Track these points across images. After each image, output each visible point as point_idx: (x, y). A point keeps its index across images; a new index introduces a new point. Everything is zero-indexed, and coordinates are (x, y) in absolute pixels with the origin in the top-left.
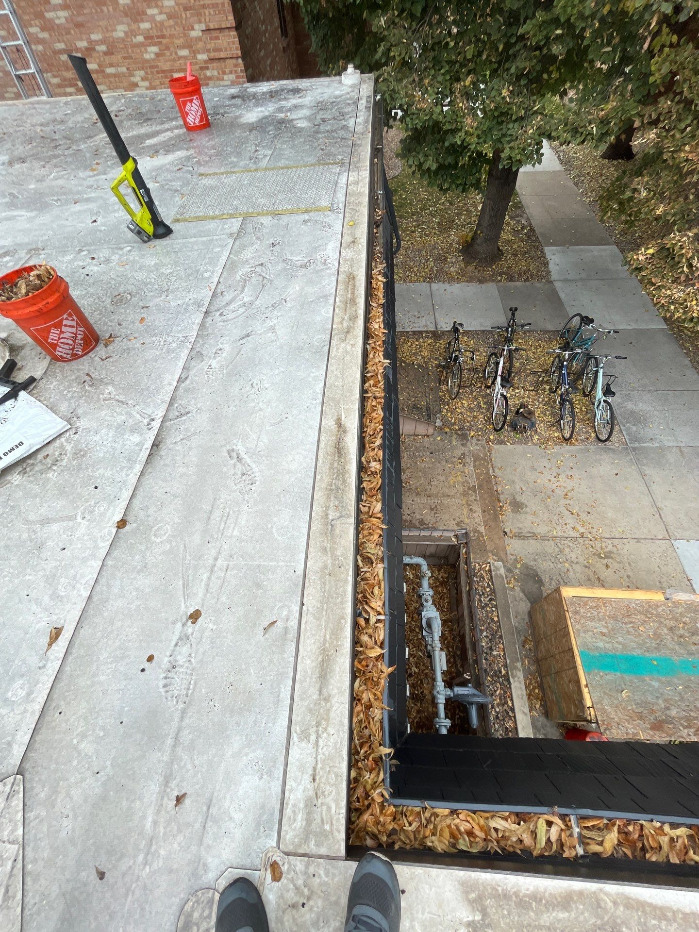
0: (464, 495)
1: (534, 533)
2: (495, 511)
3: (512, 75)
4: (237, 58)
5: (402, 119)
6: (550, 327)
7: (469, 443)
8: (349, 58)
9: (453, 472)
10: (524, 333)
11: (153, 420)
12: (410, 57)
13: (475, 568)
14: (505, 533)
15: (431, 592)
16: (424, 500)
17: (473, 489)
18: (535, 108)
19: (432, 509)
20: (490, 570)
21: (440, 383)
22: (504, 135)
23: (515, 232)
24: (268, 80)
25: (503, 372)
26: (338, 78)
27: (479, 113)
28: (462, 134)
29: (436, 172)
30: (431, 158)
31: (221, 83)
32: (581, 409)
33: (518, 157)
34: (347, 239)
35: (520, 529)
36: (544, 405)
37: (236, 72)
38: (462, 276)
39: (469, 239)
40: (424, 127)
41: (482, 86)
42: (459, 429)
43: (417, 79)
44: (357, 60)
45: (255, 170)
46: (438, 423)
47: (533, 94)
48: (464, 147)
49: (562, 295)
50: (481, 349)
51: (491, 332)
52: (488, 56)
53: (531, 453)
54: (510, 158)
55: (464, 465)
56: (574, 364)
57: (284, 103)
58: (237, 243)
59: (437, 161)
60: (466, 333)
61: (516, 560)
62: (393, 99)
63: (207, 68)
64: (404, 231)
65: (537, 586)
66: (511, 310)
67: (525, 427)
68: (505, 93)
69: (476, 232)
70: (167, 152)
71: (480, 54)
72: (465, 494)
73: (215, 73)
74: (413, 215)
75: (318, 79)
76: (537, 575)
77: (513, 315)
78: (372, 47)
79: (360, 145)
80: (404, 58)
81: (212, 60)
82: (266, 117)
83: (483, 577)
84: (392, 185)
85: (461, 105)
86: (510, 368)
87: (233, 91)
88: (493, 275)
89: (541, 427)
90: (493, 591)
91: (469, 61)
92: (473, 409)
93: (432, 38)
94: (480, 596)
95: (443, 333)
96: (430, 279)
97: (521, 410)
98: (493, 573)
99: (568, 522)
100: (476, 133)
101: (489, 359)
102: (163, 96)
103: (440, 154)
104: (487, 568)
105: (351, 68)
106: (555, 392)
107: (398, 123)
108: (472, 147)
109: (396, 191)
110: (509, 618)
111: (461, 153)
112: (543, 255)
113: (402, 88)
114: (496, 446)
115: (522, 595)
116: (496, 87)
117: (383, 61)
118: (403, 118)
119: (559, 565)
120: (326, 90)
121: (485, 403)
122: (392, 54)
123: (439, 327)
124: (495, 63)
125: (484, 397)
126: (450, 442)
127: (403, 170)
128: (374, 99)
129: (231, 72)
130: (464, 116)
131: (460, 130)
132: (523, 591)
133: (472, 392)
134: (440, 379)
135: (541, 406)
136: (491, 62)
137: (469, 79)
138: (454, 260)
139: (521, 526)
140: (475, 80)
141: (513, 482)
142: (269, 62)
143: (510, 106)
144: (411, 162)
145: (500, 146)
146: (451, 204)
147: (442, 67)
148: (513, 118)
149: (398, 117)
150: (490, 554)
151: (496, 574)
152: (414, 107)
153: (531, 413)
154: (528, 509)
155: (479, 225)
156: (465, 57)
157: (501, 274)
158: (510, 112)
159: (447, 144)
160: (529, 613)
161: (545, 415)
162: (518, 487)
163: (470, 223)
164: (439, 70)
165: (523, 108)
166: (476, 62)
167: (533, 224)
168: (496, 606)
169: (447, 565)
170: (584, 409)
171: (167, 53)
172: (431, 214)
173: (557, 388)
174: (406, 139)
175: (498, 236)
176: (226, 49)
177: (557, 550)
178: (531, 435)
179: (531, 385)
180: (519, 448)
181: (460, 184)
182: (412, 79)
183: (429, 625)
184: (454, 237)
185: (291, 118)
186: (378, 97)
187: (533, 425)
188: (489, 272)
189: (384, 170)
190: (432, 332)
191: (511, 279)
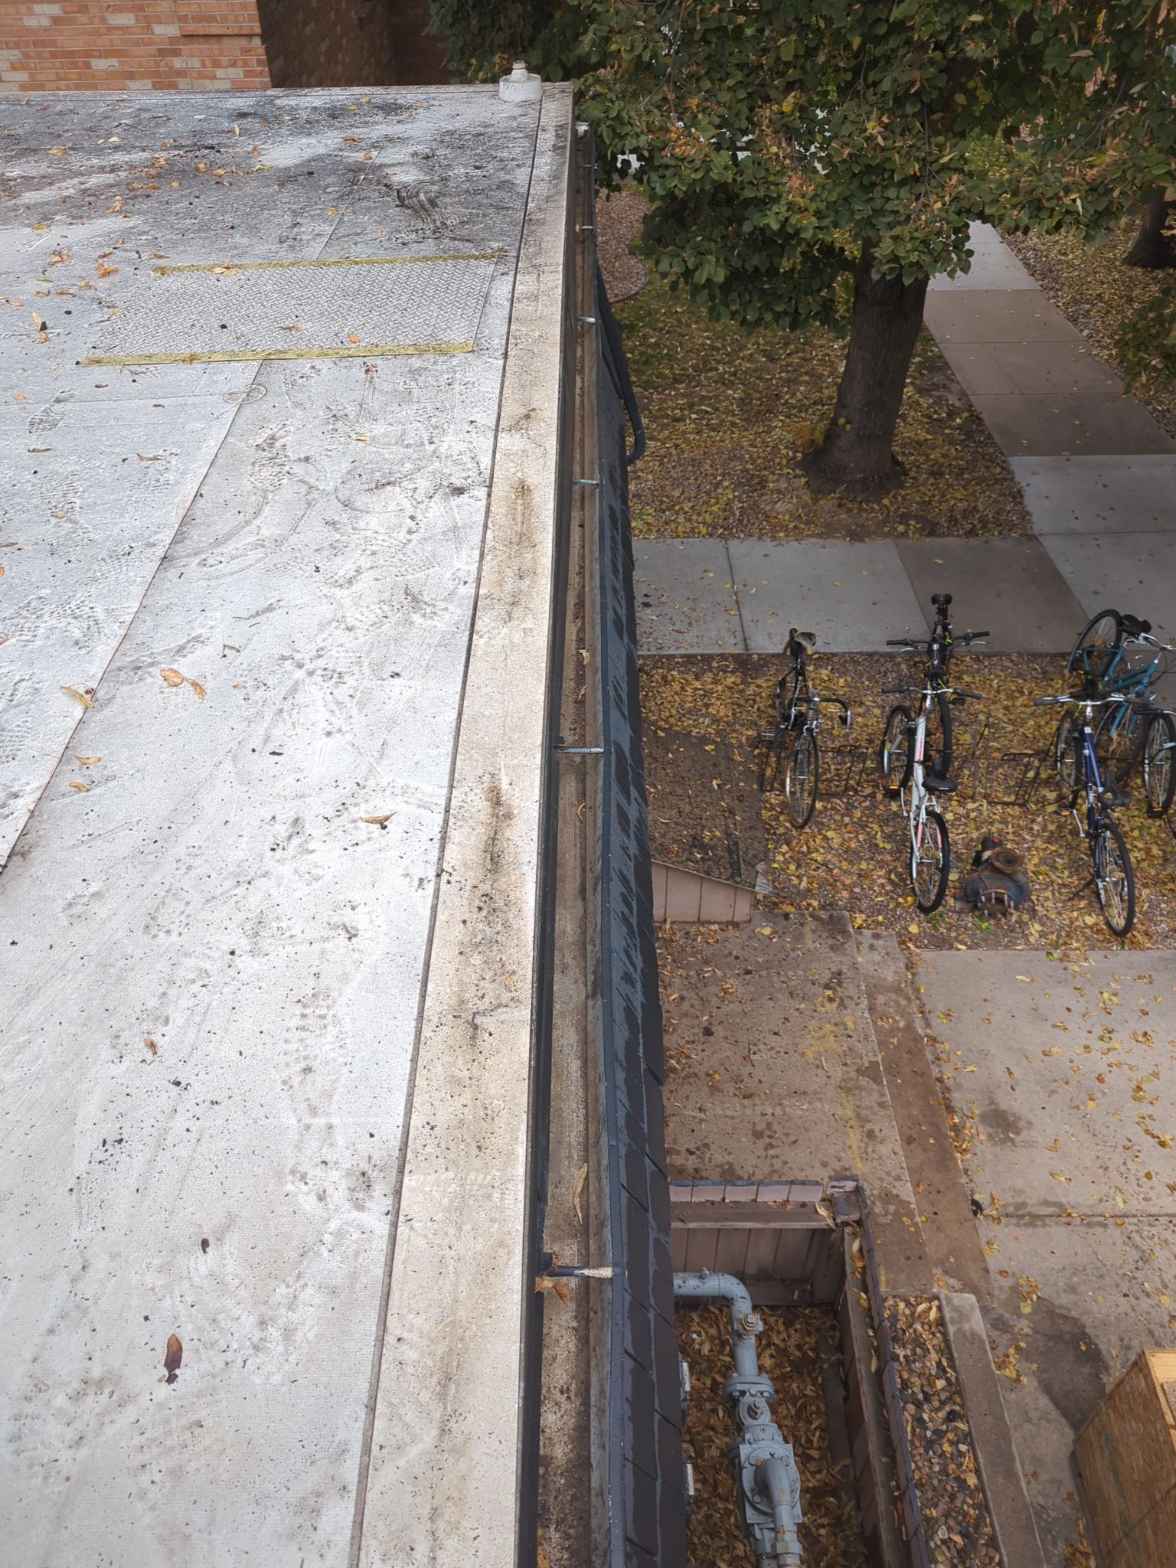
0: (848, 1091)
1: (1060, 1205)
2: (940, 1137)
3: (884, 94)
4: (250, 36)
5: (639, 176)
6: (1042, 644)
7: (851, 945)
8: (517, 48)
9: (813, 1025)
10: (977, 660)
11: (16, 796)
12: (654, 55)
13: (894, 1318)
14: (977, 1207)
15: (766, 1386)
16: (734, 1106)
17: (871, 1072)
18: (945, 159)
19: (758, 1135)
20: (941, 1322)
21: (761, 785)
22: (878, 212)
23: (934, 424)
24: (321, 83)
25: (927, 756)
26: (490, 87)
27: (819, 166)
28: (781, 208)
29: (726, 287)
30: (712, 258)
31: (209, 84)
32: (1148, 851)
33: (914, 257)
34: (512, 410)
35: (1018, 1192)
36: (1049, 841)
37: (245, 63)
38: (808, 523)
39: (818, 436)
40: (690, 194)
41: (820, 114)
42: (823, 907)
43: (671, 96)
44: (536, 56)
45: (293, 264)
46: (763, 887)
47: (937, 133)
48: (788, 237)
49: (1065, 568)
50: (868, 700)
51: (891, 657)
52: (830, 57)
53: (1027, 973)
54: (895, 259)
55: (842, 1005)
56: (1114, 734)
57: (358, 132)
58: (247, 411)
59: (728, 263)
60: (825, 659)
61: (1015, 1289)
62: (617, 135)
63: (177, 53)
64: (654, 419)
65: (1086, 1370)
66: (934, 600)
67: (1000, 900)
68: (872, 128)
69: (834, 422)
70: (77, 218)
71: (811, 52)
72: (847, 1088)
73: (196, 64)
74: (676, 381)
75: (443, 88)
76: (1084, 1336)
77: (943, 612)
78: (569, 34)
79: (541, 223)
80: (640, 56)
81: (189, 37)
82: (320, 158)
83: (922, 1345)
84: (622, 315)
85: (774, 149)
86: (947, 744)
87: (243, 102)
88: (885, 522)
89: (1046, 901)
90: (956, 1389)
91: (787, 64)
92: (855, 852)
93: (703, 20)
94: (919, 1405)
95: (766, 660)
96: (725, 529)
97: (987, 854)
98: (951, 1329)
99: (1153, 1169)
100: (813, 207)
101: (889, 724)
102: (70, 106)
103: (733, 248)
104: (933, 1315)
105: (519, 71)
106: (1073, 805)
107: (630, 181)
108: (807, 235)
109: (632, 328)
110: (1010, 1474)
111: (782, 246)
112: (1007, 476)
113: (639, 112)
114: (928, 955)
115: (1044, 1402)
116: (852, 117)
117: (594, 59)
118: (641, 171)
119: (1145, 1303)
120: (460, 109)
121: (888, 838)
122: (613, 47)
123: (752, 644)
124: (846, 70)
125: (884, 821)
126: (799, 938)
127: (650, 283)
128: (575, 132)
129: (233, 65)
130: (781, 173)
131: (776, 200)
132: (1047, 1389)
133: (850, 808)
134: (762, 774)
135: (1039, 843)
136: (837, 69)
137: (791, 99)
138: (783, 485)
139: (1020, 1183)
140: (803, 101)
141: (985, 1054)
142: (324, 47)
143: (887, 154)
144: (664, 266)
145: (872, 234)
146: (771, 359)
147: (728, 75)
148: (896, 178)
149: (632, 171)
150: (937, 1272)
151: (959, 1330)
152: (667, 152)
153: (1012, 860)
154: (1034, 1134)
155: (841, 405)
156: (778, 58)
157: (904, 519)
158: (887, 166)
159: (747, 228)
160: (1074, 1458)
161: (1054, 868)
162: (999, 1070)
163: (820, 402)
164: (722, 80)
165: (917, 160)
166: (803, 68)
167: (977, 407)
168: (966, 1438)
169: (812, 1305)
170: (1155, 851)
171: (83, 18)
172: (721, 380)
173: (1076, 794)
174: (653, 216)
175: (889, 432)
176: (225, 19)
177: (1135, 1255)
178: (1020, 922)
179: (1008, 790)
180: (992, 959)
181: (785, 313)
182: (657, 98)
183: (763, 1487)
184: (782, 432)
185: (378, 162)
186: (583, 128)
187: (1022, 893)
188: (873, 513)
189: (598, 276)
190: (736, 658)
191: (931, 529)
